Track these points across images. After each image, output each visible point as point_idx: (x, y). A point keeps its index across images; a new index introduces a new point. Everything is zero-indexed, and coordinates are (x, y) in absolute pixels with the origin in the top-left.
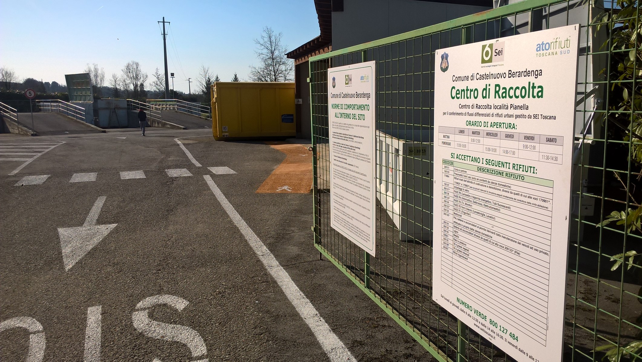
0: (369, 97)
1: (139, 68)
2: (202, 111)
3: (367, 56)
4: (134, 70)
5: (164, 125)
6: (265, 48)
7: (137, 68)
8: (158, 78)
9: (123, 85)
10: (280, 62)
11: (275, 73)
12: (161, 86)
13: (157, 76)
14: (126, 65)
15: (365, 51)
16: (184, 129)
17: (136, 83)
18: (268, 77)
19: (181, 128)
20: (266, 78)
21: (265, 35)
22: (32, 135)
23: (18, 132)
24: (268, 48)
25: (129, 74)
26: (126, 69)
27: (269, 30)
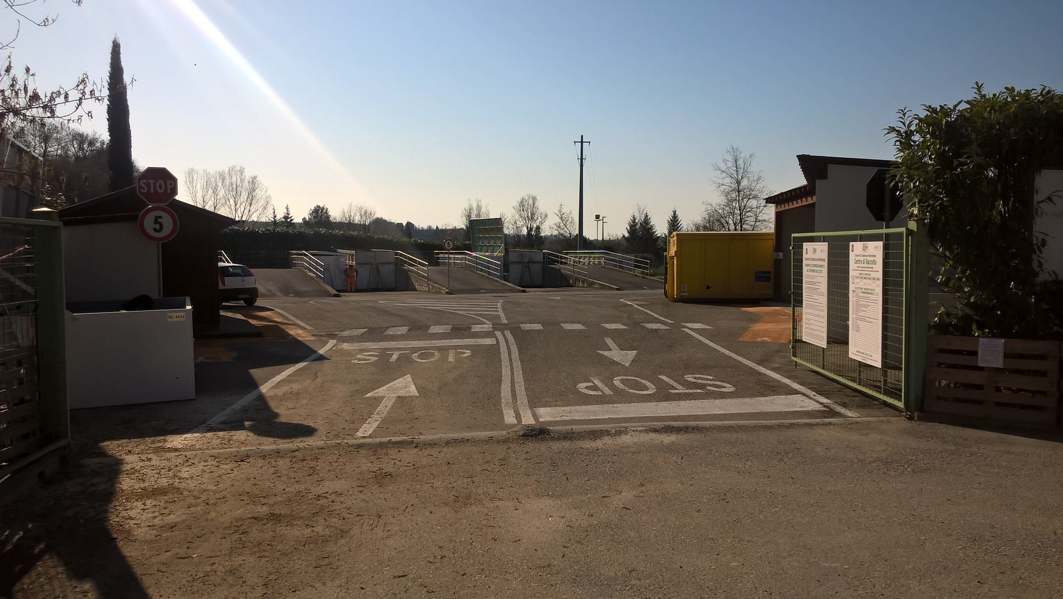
0: (825, 261)
1: (536, 205)
2: (636, 266)
3: (824, 239)
4: (529, 207)
5: (591, 285)
6: (728, 176)
7: (534, 204)
8: (561, 218)
9: (514, 229)
10: (750, 195)
11: (741, 212)
12: (566, 229)
13: (560, 216)
14: (519, 201)
15: (824, 237)
16: (618, 289)
17: (531, 225)
18: (729, 217)
19: (613, 289)
20: (727, 219)
21: (729, 158)
22: (447, 293)
23: (427, 290)
24: (732, 176)
25: (522, 212)
26: (518, 206)
27: (736, 150)
